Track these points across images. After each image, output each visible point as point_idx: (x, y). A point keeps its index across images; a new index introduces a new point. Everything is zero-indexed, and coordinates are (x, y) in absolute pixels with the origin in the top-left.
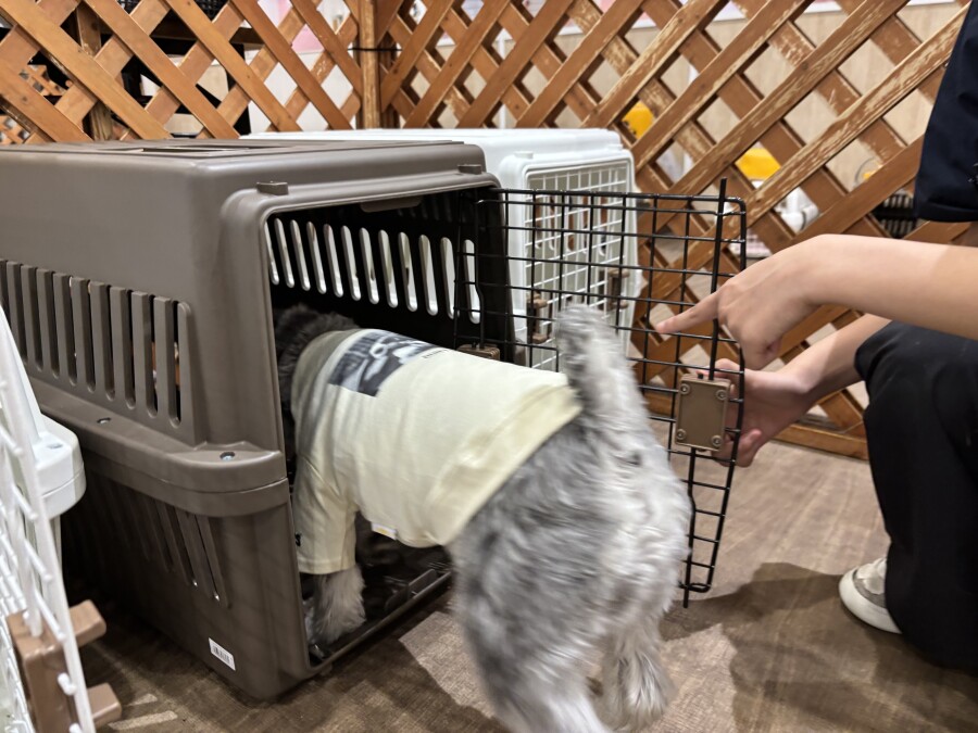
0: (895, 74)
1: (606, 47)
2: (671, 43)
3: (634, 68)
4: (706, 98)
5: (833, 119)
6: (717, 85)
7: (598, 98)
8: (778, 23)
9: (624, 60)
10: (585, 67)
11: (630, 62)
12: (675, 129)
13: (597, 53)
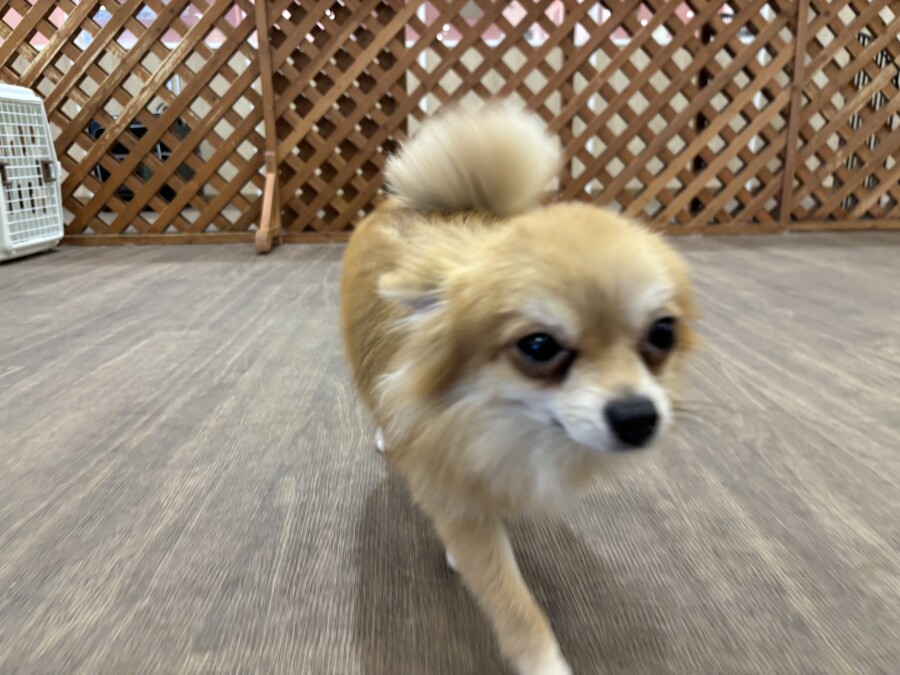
1: (19, 47)
2: (56, 47)
3: (37, 59)
4: (80, 74)
5: (143, 85)
6: (84, 68)
7: (19, 75)
8: (107, 40)
9: (31, 55)
10: (8, 57)
11: (35, 56)
12: (67, 90)
13: (13, 50)
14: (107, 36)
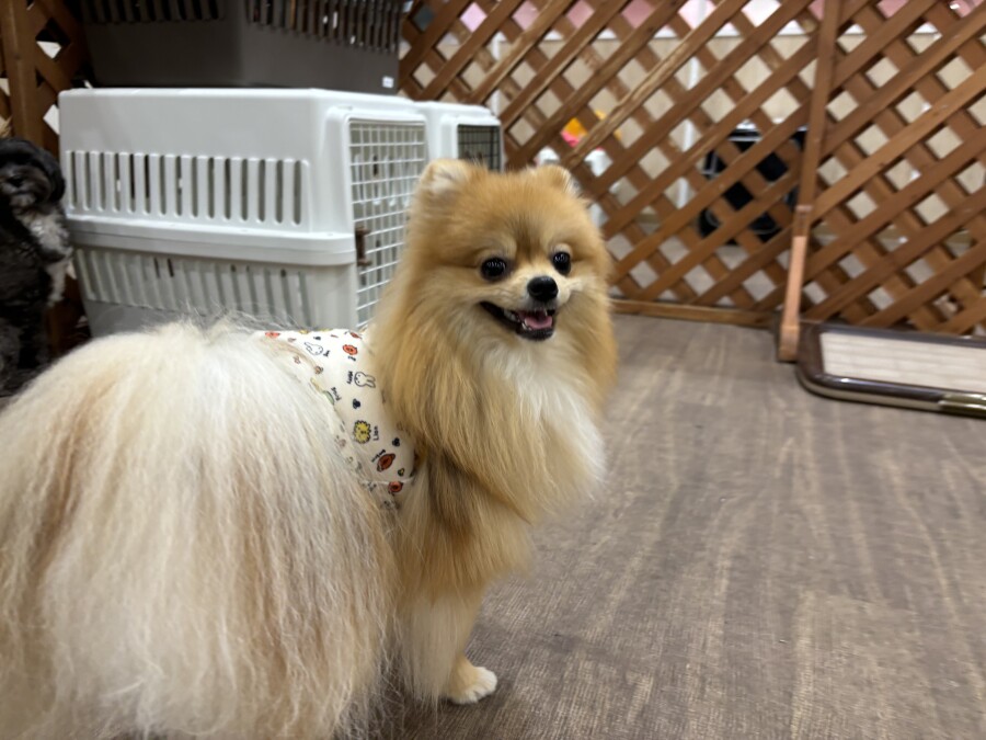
0: (648, 79)
1: (475, 53)
2: (518, 53)
3: (495, 68)
4: (541, 89)
5: (615, 104)
6: (548, 81)
7: (469, 87)
8: (582, 45)
9: (486, 64)
10: (460, 66)
11: (490, 65)
12: (522, 108)
13: (468, 57)
14: (582, 40)
